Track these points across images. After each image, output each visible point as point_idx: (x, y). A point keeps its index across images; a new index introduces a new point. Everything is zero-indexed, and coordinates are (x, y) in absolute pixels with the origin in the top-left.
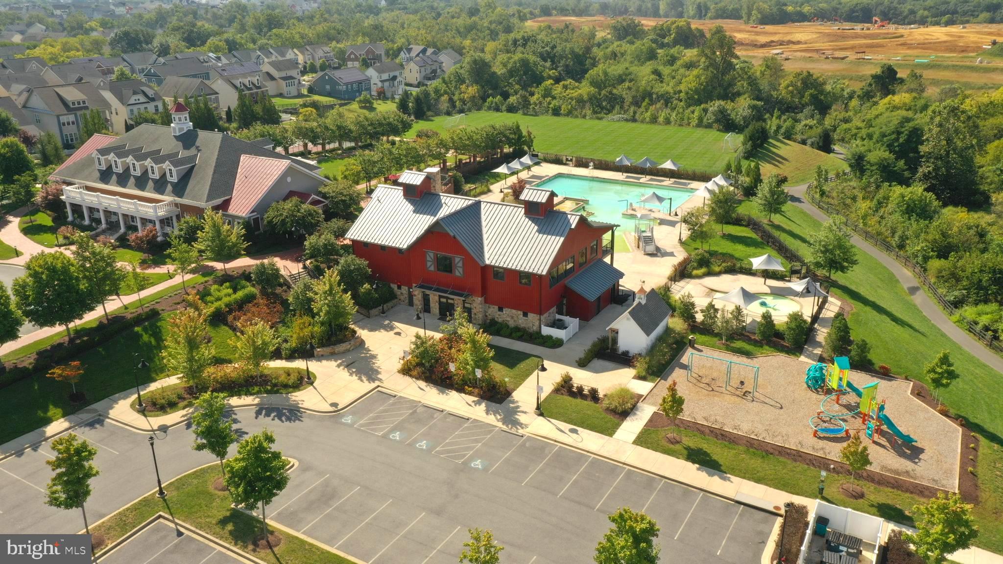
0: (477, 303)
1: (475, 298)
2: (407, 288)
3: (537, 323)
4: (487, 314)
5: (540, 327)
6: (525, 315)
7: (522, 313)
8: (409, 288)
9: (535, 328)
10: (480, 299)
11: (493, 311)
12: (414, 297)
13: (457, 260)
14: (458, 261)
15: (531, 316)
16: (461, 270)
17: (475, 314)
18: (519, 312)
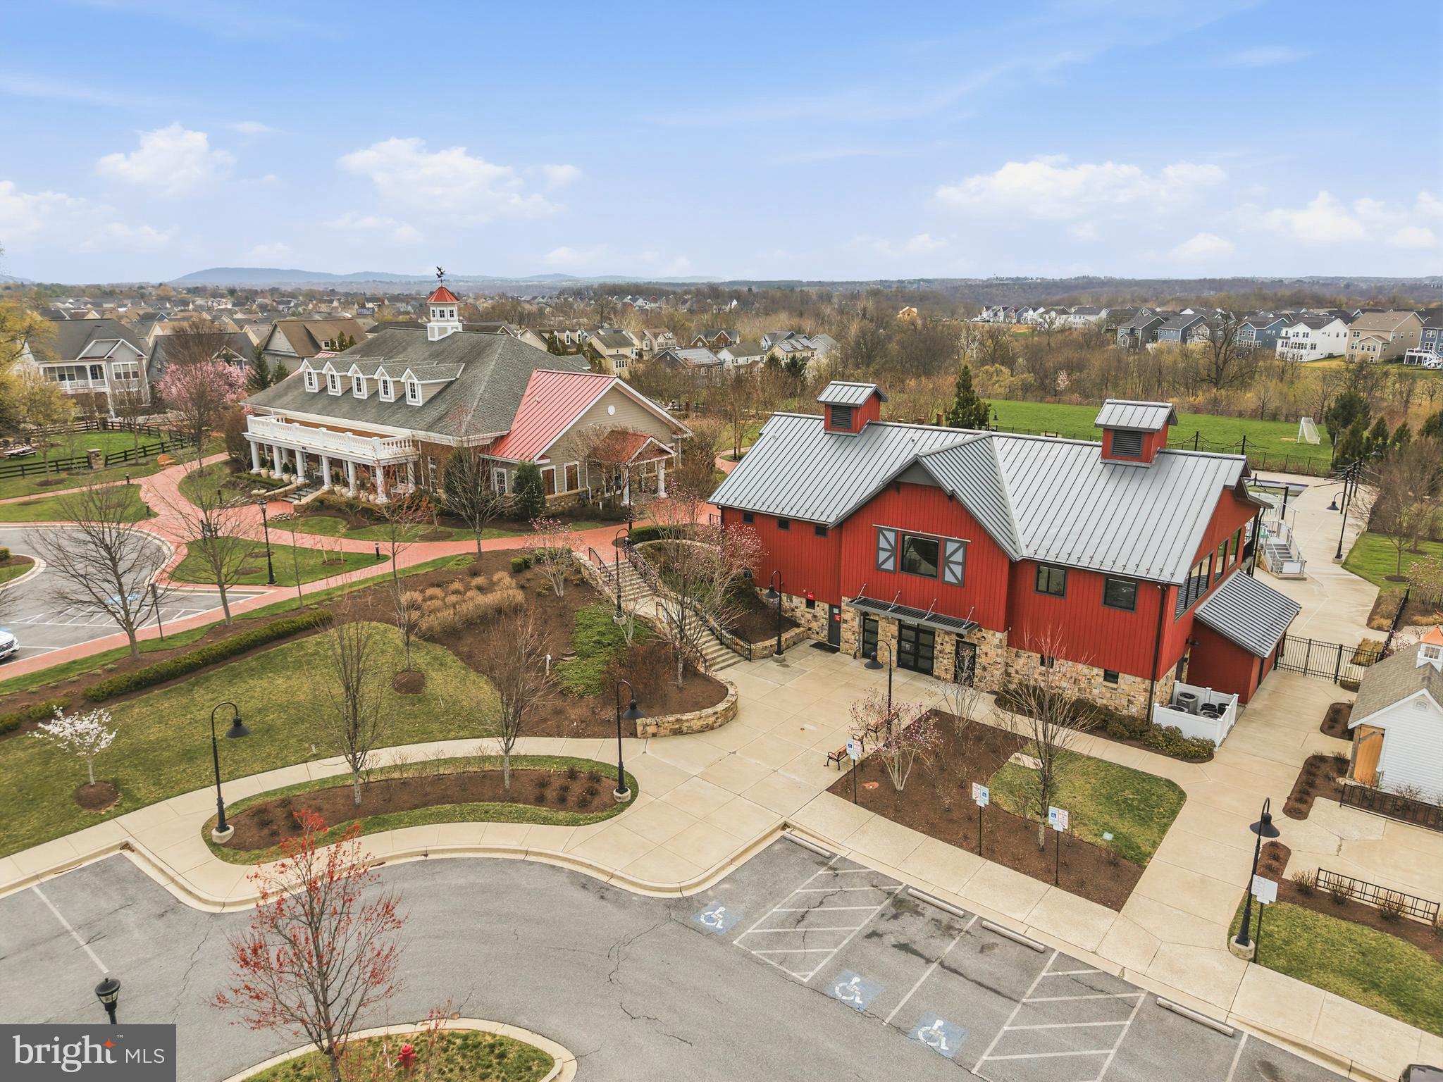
0: (992, 643)
1: (988, 634)
2: (827, 606)
3: (1142, 699)
4: (1012, 670)
5: (1150, 708)
6: (1111, 677)
7: (1102, 673)
8: (831, 607)
9: (1134, 710)
10: (999, 635)
11: (1027, 666)
12: (843, 625)
13: (951, 547)
14: (953, 549)
15: (1126, 681)
16: (958, 570)
17: (984, 669)
18: (1096, 671)
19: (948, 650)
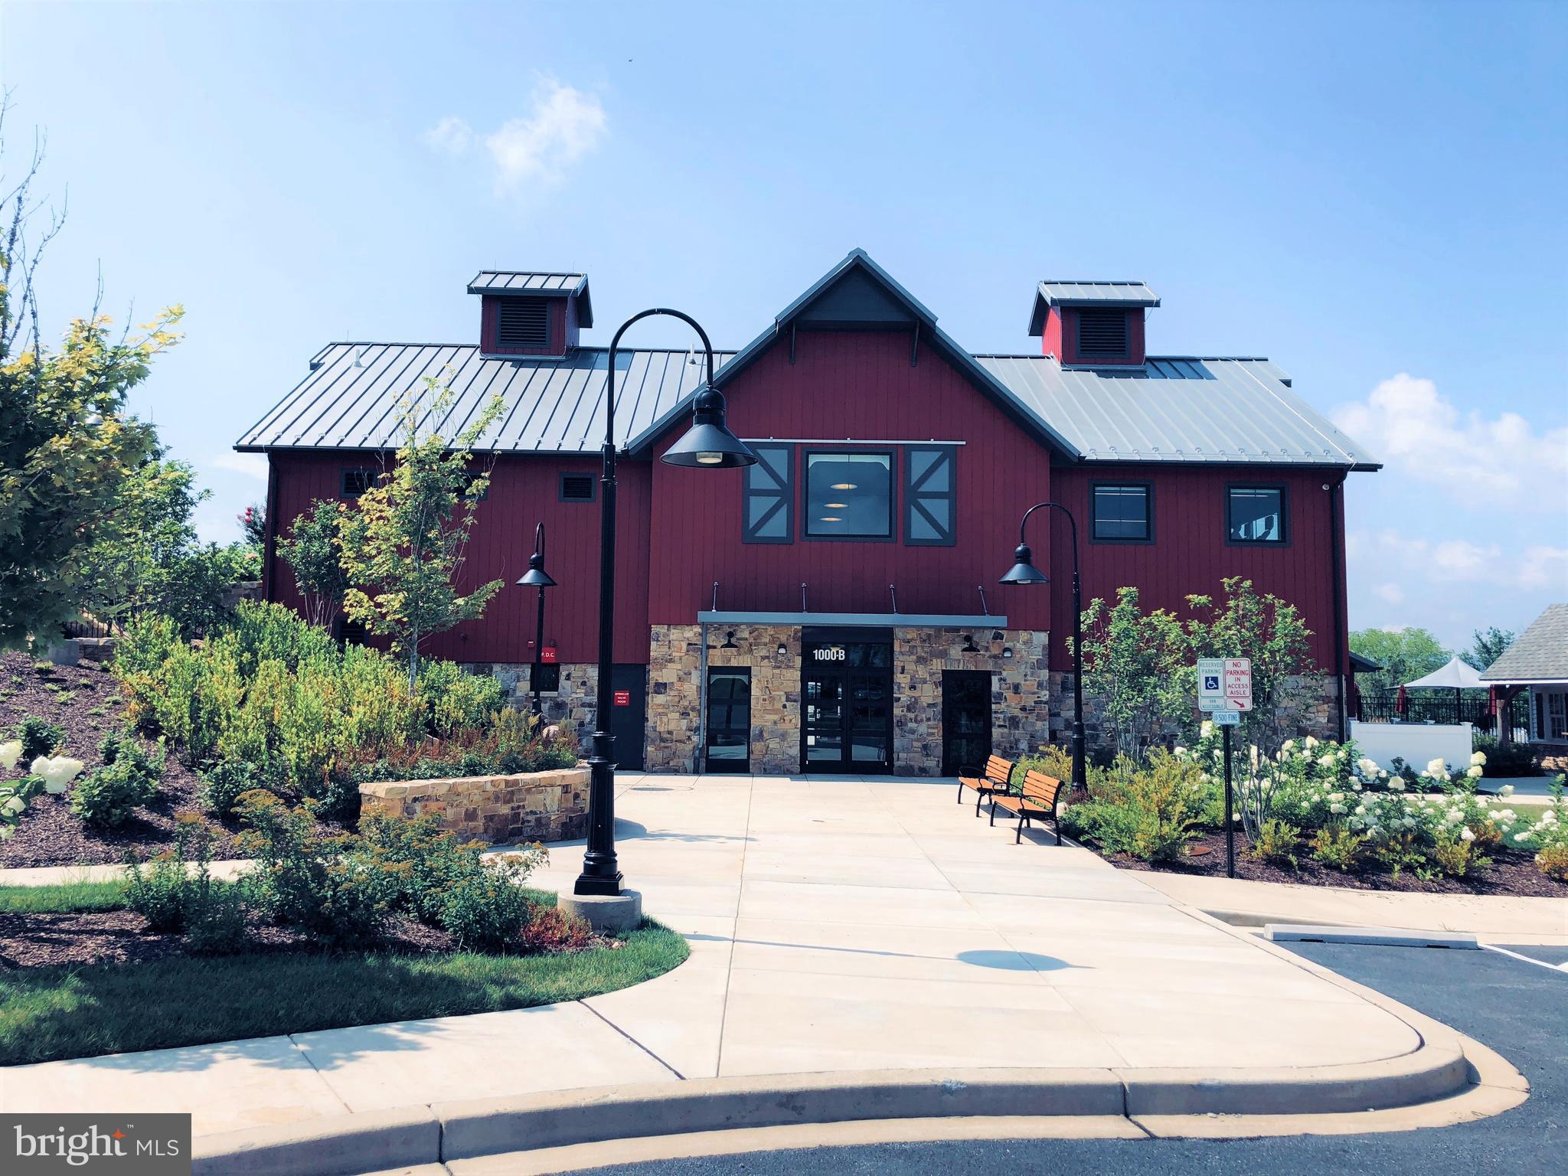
0: (1023, 661)
1: (1014, 641)
3: (1322, 719)
5: (1341, 732)
10: (1040, 638)
12: (657, 699)
13: (921, 461)
14: (928, 467)
16: (940, 510)
17: (1014, 723)
19: (925, 700)
